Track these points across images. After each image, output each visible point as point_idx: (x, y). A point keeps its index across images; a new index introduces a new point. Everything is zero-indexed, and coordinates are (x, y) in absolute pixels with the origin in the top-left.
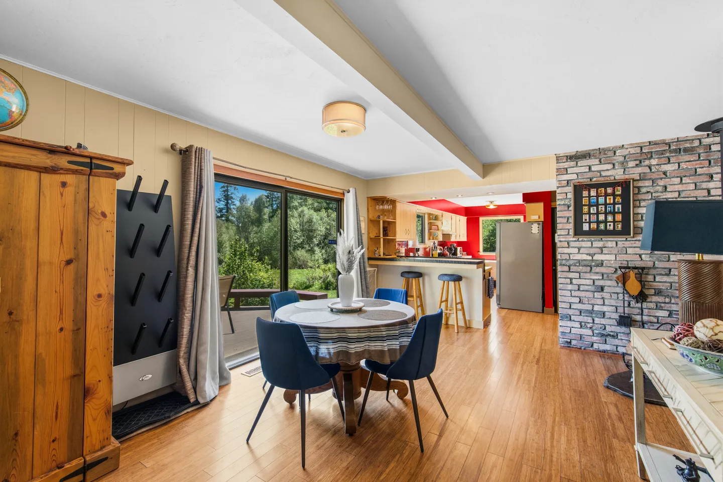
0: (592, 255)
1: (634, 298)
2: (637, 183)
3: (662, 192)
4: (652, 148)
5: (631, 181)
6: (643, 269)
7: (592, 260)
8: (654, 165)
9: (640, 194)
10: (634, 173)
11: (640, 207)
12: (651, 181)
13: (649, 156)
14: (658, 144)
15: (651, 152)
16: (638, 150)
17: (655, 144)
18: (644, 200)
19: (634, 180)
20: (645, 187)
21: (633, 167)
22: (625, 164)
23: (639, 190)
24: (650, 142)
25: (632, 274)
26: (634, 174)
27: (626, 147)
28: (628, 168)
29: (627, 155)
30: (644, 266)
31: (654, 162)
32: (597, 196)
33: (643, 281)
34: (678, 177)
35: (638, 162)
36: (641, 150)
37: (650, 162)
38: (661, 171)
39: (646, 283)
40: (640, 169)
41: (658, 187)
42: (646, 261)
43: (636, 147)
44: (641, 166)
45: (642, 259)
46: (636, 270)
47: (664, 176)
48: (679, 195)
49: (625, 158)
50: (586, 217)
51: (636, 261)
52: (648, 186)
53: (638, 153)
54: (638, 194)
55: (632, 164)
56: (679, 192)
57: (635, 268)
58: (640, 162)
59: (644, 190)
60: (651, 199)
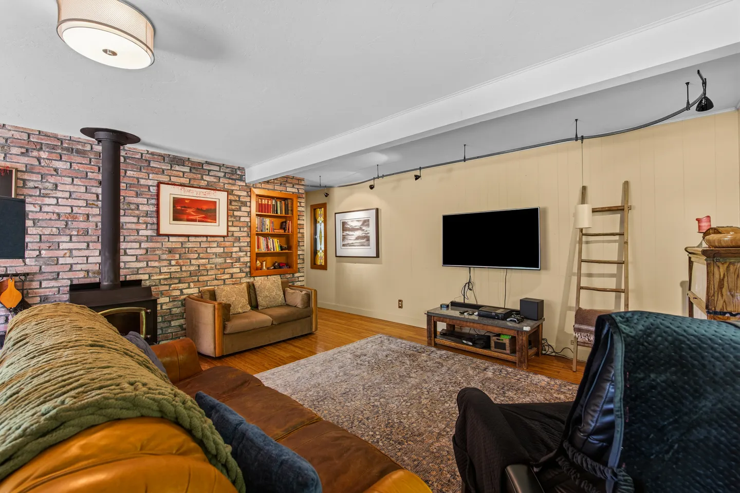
1: (10, 312)
2: (22, 175)
3: (52, 190)
4: (42, 139)
5: (14, 171)
6: (26, 275)
8: (44, 159)
9: (26, 188)
10: (20, 162)
12: (40, 176)
13: (38, 147)
14: (49, 136)
15: (41, 144)
16: (25, 137)
17: (45, 136)
18: (31, 196)
19: (17, 171)
20: (32, 181)
21: (18, 155)
22: (5, 148)
23: (24, 184)
24: (39, 132)
25: (11, 283)
26: (18, 163)
27: (9, 128)
28: (11, 154)
29: (10, 138)
30: (27, 271)
31: (44, 155)
33: (26, 289)
34: (69, 177)
35: (24, 150)
36: (29, 137)
37: (39, 154)
38: (52, 167)
39: (29, 291)
40: (26, 159)
41: (47, 184)
42: (31, 266)
43: (22, 132)
44: (29, 156)
45: (25, 264)
46: (17, 278)
47: (55, 173)
48: (70, 195)
49: (6, 141)
51: (18, 266)
52: (35, 181)
53: (24, 140)
54: (22, 187)
55: (15, 150)
56: (70, 192)
57: (16, 275)
58: (27, 150)
59: (31, 184)
60: (39, 196)
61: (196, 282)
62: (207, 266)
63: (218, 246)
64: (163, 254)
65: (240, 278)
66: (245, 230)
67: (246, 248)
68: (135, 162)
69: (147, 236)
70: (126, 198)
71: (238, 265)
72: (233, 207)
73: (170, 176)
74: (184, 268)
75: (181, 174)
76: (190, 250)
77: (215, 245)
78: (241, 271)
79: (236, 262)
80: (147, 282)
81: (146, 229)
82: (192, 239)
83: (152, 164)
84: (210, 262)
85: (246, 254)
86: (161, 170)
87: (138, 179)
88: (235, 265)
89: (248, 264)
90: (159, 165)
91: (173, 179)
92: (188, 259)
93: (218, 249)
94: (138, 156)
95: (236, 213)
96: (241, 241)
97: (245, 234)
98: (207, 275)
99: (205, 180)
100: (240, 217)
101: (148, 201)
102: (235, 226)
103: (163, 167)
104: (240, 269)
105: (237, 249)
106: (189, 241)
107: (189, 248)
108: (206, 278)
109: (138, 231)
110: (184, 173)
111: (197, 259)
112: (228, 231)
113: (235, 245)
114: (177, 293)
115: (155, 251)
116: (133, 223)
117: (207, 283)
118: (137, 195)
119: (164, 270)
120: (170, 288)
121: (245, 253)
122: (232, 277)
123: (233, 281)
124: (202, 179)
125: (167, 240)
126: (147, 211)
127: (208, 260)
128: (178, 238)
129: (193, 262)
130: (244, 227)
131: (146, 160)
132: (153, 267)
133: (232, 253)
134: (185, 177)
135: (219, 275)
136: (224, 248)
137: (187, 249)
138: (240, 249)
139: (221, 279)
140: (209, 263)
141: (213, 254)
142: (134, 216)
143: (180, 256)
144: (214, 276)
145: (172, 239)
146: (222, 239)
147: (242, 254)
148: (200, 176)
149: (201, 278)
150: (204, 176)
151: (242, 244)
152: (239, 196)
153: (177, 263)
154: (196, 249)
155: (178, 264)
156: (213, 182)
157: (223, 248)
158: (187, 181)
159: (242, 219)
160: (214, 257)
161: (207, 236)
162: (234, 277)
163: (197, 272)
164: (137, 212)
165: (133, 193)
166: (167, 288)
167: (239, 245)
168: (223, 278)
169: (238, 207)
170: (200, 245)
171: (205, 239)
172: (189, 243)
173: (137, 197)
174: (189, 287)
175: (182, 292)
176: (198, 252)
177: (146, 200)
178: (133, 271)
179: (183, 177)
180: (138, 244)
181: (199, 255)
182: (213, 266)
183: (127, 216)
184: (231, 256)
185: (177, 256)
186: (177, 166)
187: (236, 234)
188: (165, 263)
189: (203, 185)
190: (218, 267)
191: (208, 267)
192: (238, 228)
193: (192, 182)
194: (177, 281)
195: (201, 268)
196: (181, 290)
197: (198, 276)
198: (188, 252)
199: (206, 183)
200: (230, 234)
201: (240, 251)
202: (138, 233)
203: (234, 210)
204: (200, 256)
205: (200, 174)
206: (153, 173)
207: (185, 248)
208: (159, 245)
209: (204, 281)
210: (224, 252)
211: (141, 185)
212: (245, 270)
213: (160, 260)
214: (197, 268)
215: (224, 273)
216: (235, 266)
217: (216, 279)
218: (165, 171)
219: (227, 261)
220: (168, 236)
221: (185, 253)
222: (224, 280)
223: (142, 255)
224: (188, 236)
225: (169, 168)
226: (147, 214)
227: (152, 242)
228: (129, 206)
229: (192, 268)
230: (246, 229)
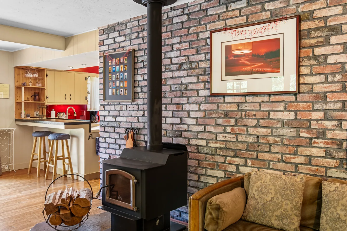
0: (115, 117)
2: (137, 53)
4: (143, 22)
6: (139, 129)
7: (115, 121)
8: (145, 37)
10: (136, 44)
11: (138, 74)
12: (144, 51)
13: (142, 29)
15: (144, 25)
16: (136, 23)
17: (145, 18)
18: (140, 68)
19: (134, 51)
20: (141, 56)
21: (135, 39)
22: (131, 36)
23: (138, 60)
24: (143, 16)
27: (132, 21)
29: (132, 27)
31: (145, 34)
32: (116, 65)
35: (137, 34)
36: (139, 23)
37: (143, 34)
40: (138, 40)
41: (146, 57)
42: (141, 122)
43: (136, 20)
44: (139, 38)
49: (131, 31)
50: (110, 83)
51: (136, 122)
53: (137, 26)
54: (137, 63)
55: (134, 36)
59: (140, 59)
60: (143, 68)
61: (255, 159)
62: (269, 138)
63: (286, 109)
64: (219, 118)
65: (327, 168)
66: (336, 80)
67: (339, 113)
68: (196, 15)
69: (205, 97)
70: (189, 57)
71: (320, 142)
72: (313, 41)
73: (225, 20)
74: (240, 139)
75: (237, 13)
76: (248, 115)
77: (281, 107)
78: (328, 155)
79: (318, 138)
80: (205, 149)
81: (204, 89)
82: (249, 99)
83: (210, 13)
84: (274, 134)
85: (339, 125)
86: (217, 16)
87: (198, 34)
88: (315, 143)
89: (345, 144)
90: (215, 10)
91: (230, 22)
92: (245, 126)
93: (286, 113)
94: (197, 9)
95: (318, 51)
96: (328, 100)
97: (337, 87)
98: (270, 152)
99: (268, 10)
100: (326, 56)
101: (205, 56)
102: (316, 75)
103: (219, 12)
104: (326, 152)
105: (321, 115)
106: (246, 102)
107: (246, 111)
108: (267, 156)
109: (198, 90)
110: (240, 9)
111: (255, 126)
112: (299, 84)
113: (316, 107)
114: (232, 169)
115: (211, 114)
116: (194, 83)
117: (269, 164)
118: (197, 52)
119: (220, 137)
120: (225, 160)
121: (335, 123)
122: (309, 163)
123: (311, 170)
124: (263, 10)
125: (222, 101)
126: (205, 68)
127: (269, 130)
128: (233, 97)
129: (251, 130)
130: (334, 74)
131: (204, 10)
132: (210, 132)
133: (310, 120)
134: (242, 14)
135: (288, 156)
136: (295, 111)
137: (243, 113)
138: (326, 114)
139: (291, 163)
140: (272, 135)
141: (278, 120)
142: (194, 76)
143: (236, 121)
144: (279, 156)
145: (228, 99)
146: (292, 98)
147: (329, 124)
148: (259, 6)
149: (262, 156)
150: (266, 5)
151: (331, 106)
152: (325, 19)
153: (232, 130)
154: (254, 113)
155: (233, 132)
156: (279, 8)
157: (293, 113)
158: (243, 20)
159: (331, 60)
160: (280, 125)
161: (269, 94)
162: (313, 162)
163: (256, 145)
164: (197, 71)
165: (193, 51)
166: (222, 159)
167: (325, 107)
168: (293, 161)
169: (321, 40)
170: (260, 108)
171: (266, 98)
172: (246, 105)
173: (197, 54)
174: (246, 165)
175: (238, 169)
176: (258, 117)
177: (204, 55)
178: (193, 135)
179: (240, 16)
180: (198, 106)
181: (258, 122)
182: (278, 139)
183: (190, 76)
184: (309, 127)
185: (233, 121)
186: (233, 4)
187: (317, 88)
188: (220, 129)
189: (264, 18)
190: (286, 142)
191: (271, 140)
192: (323, 76)
193: (249, 20)
194: (232, 153)
195: (261, 141)
196: (237, 166)
197: (258, 152)
198: (245, 116)
199: (269, 13)
200: (304, 88)
201: (327, 118)
202: (198, 94)
203: (313, 47)
204: (260, 124)
205: (260, 3)
206: (210, 22)
207: (241, 111)
208: (214, 107)
209: (264, 160)
210: (296, 119)
211: (200, 40)
212: (336, 155)
213: (216, 125)
214: (256, 140)
215: (295, 153)
216: (316, 145)
217: (284, 162)
218: (221, 16)
219: (303, 134)
220: (224, 95)
221: (241, 118)
222: (296, 165)
223: (200, 118)
224: (245, 95)
225: (225, 10)
226: (205, 72)
227: (209, 103)
228: (191, 65)
229: (250, 139)
230: (338, 77)
